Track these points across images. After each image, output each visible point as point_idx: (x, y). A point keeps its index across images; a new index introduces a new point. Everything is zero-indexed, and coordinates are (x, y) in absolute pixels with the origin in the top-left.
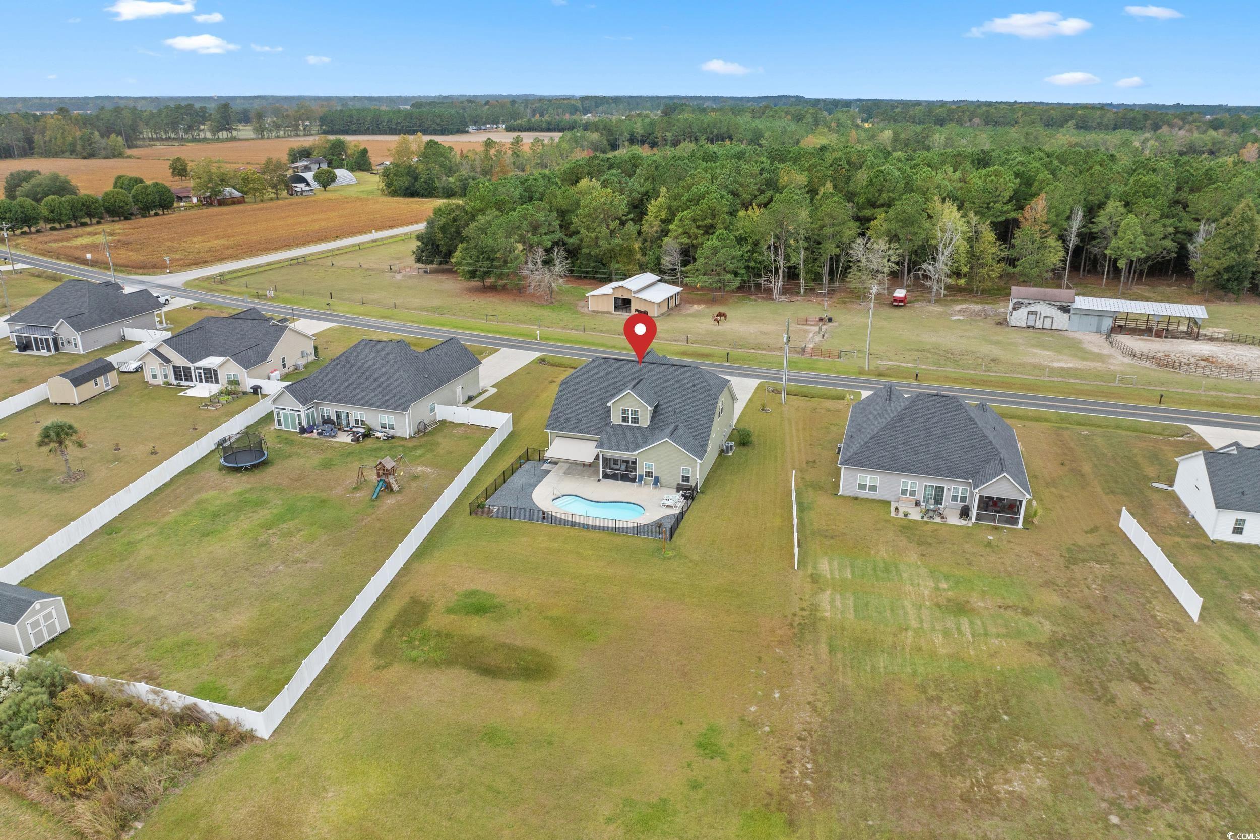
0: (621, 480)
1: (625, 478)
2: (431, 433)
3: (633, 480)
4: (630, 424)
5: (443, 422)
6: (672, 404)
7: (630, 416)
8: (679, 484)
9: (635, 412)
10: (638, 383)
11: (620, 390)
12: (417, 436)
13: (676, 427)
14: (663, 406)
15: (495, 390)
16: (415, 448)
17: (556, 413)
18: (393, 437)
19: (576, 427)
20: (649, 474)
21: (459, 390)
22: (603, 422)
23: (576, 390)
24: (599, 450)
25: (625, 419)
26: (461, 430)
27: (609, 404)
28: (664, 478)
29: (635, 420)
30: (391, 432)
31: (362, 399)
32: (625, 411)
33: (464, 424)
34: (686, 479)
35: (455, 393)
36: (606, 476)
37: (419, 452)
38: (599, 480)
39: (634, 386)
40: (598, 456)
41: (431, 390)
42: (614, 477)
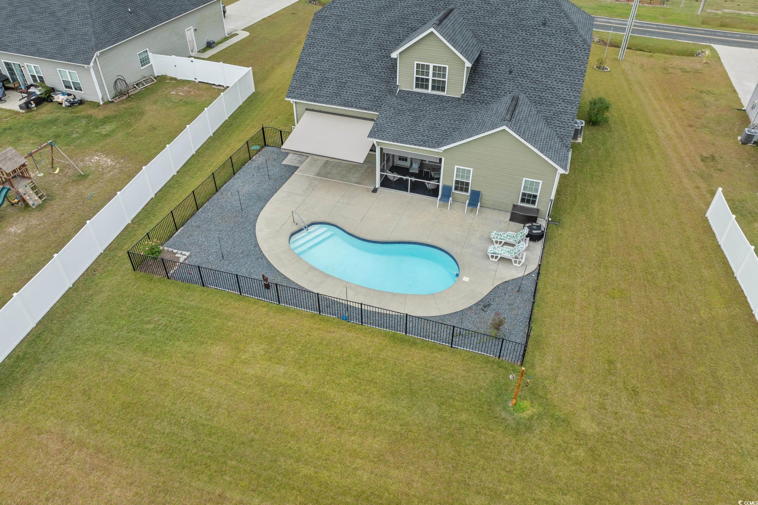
0: (413, 190)
1: (418, 188)
2: (139, 96)
3: (434, 193)
4: (430, 91)
5: (162, 79)
6: (505, 57)
7: (431, 77)
8: (515, 206)
9: (439, 71)
10: (446, 16)
11: (413, 30)
12: (117, 100)
13: (515, 101)
14: (489, 60)
15: (247, 34)
16: (106, 120)
17: (305, 69)
18: (81, 102)
19: (337, 94)
20: (462, 186)
21: (190, 34)
22: (383, 87)
23: (339, 29)
24: (375, 141)
25: (421, 83)
26: (182, 92)
27: (394, 55)
28: (487, 196)
29: (439, 86)
30: (79, 95)
31: (33, 44)
32: (422, 69)
33: (189, 82)
34: (529, 198)
35: (184, 36)
36: (386, 183)
37: (108, 128)
38: (375, 190)
39: (441, 21)
40: (373, 149)
41: (135, 31)
42: (400, 185)
